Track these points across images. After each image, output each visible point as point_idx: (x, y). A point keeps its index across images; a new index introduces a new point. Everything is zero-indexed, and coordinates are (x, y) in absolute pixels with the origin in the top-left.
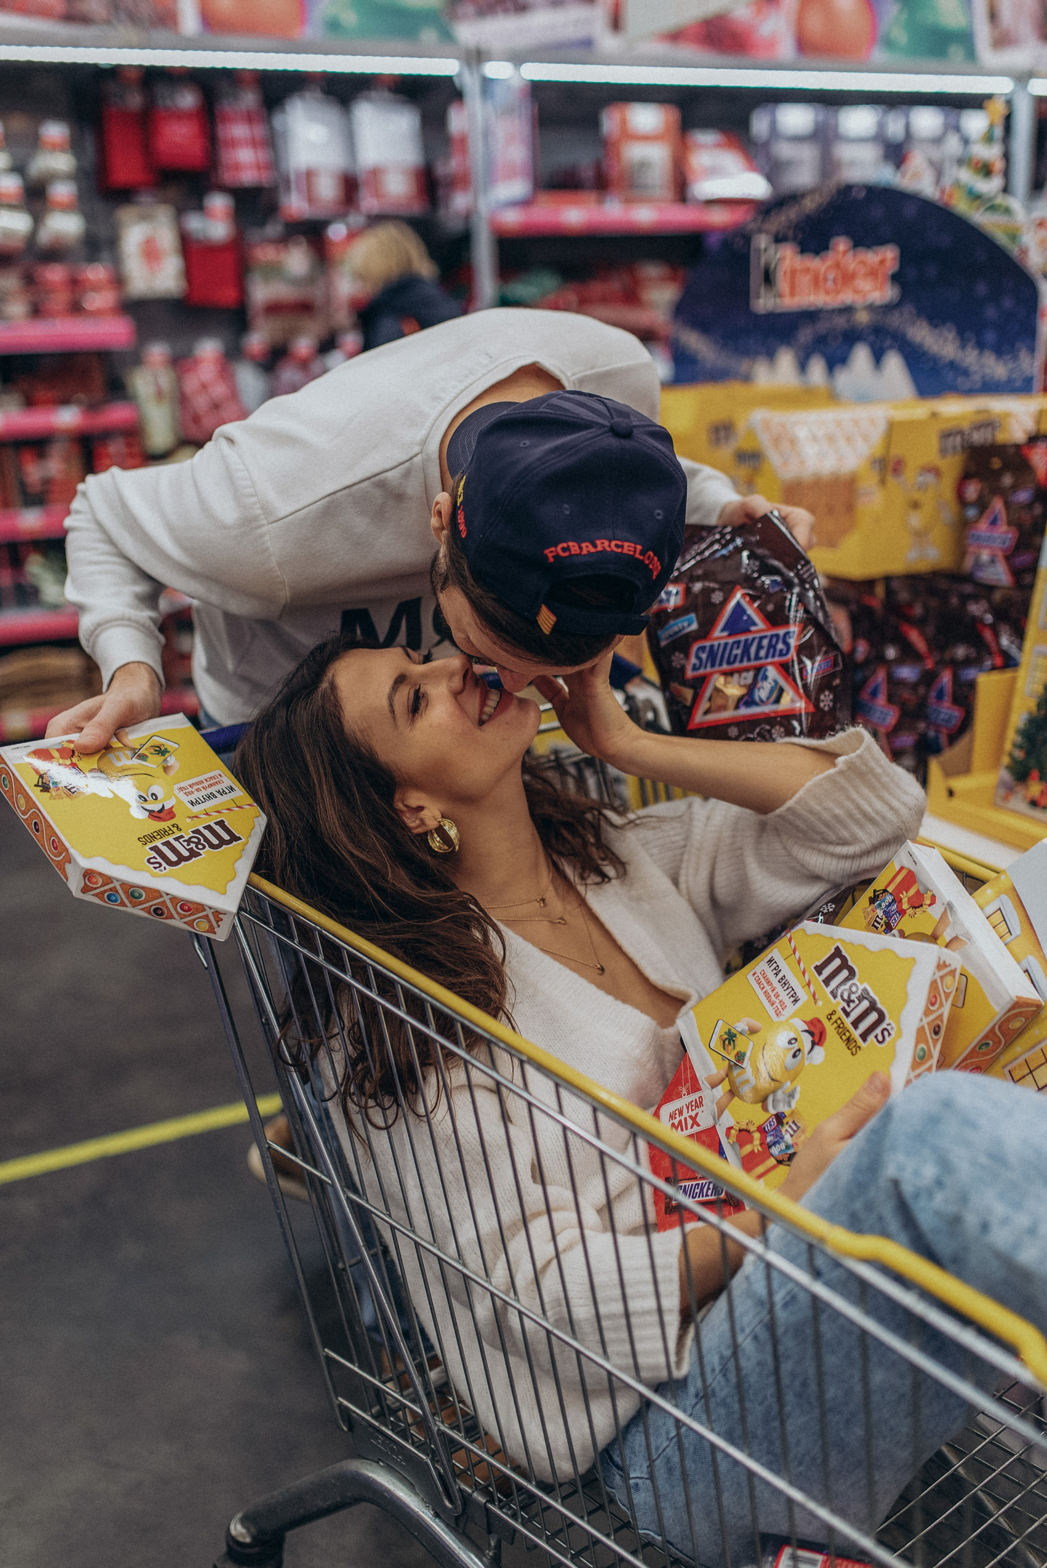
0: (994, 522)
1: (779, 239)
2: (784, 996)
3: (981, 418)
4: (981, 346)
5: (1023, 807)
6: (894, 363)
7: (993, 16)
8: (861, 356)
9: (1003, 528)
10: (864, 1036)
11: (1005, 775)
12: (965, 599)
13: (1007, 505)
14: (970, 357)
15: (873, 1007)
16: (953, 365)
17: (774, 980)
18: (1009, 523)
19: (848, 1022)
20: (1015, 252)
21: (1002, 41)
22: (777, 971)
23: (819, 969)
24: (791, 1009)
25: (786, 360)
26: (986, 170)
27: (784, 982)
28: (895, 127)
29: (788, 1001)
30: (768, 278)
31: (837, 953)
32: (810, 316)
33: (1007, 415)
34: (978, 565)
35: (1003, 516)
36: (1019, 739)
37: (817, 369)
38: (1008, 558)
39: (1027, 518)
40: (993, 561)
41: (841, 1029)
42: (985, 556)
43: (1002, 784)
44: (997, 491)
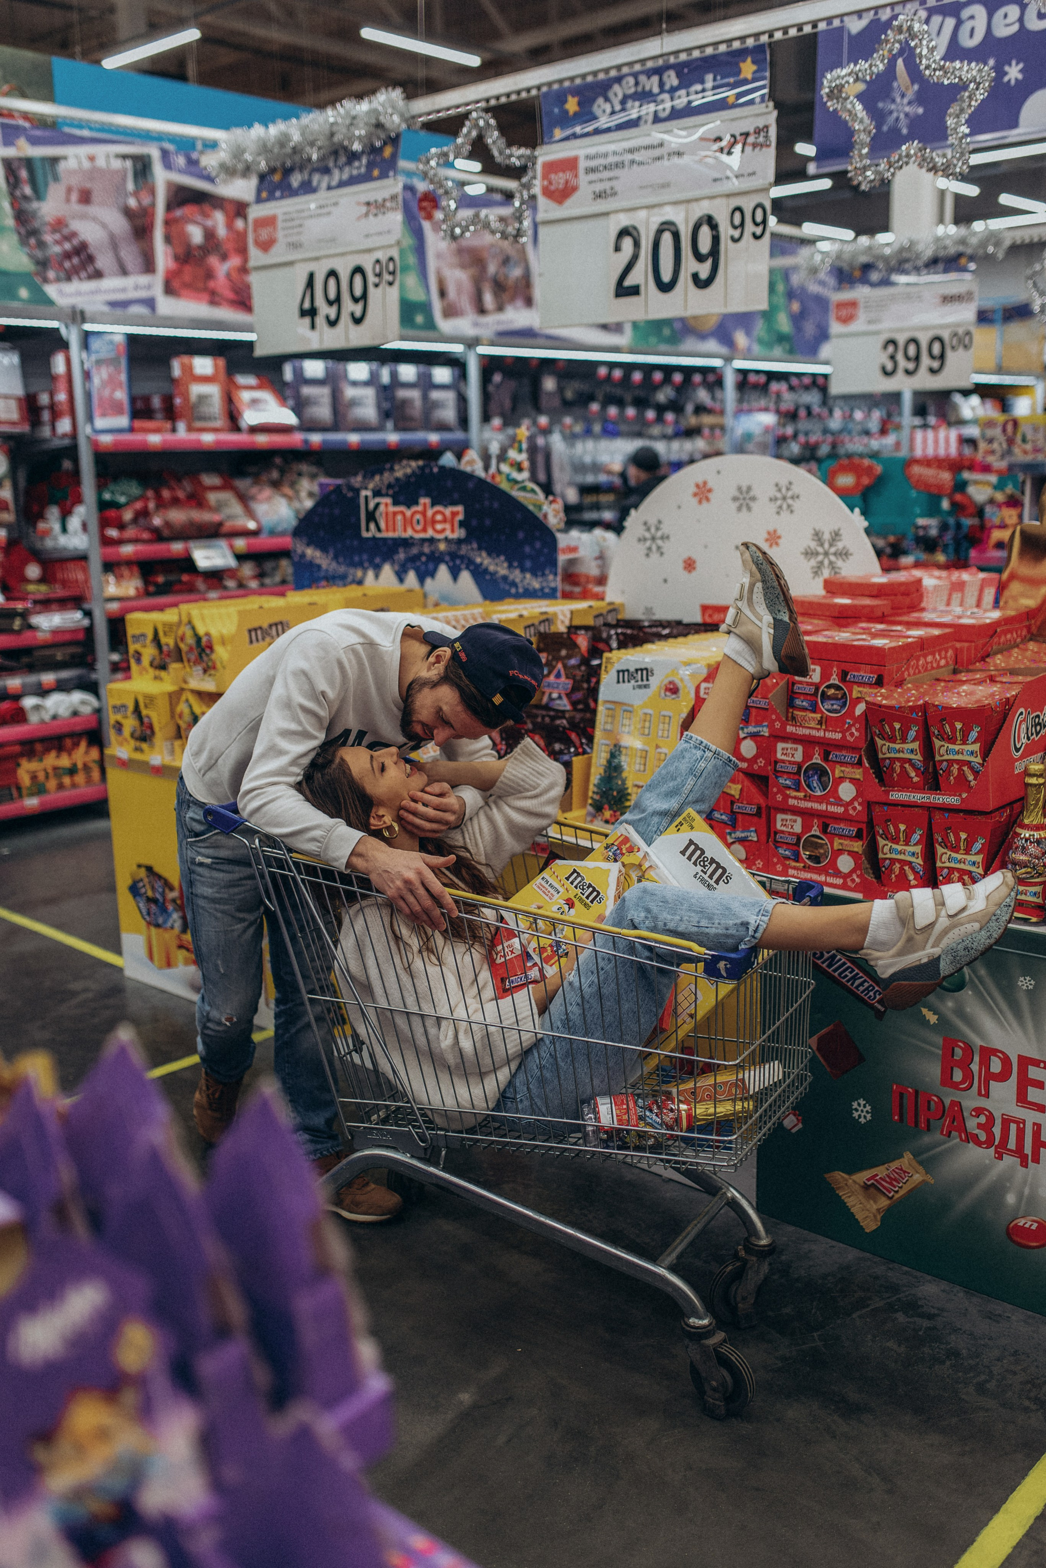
0: (558, 676)
1: (377, 493)
2: (552, 891)
3: (544, 617)
4: (523, 570)
5: (602, 823)
6: (465, 576)
7: (443, 293)
8: (443, 571)
9: (563, 679)
10: (592, 902)
11: (590, 809)
12: (553, 719)
13: (565, 666)
14: (516, 575)
15: (594, 890)
16: (505, 578)
17: (547, 886)
18: (567, 677)
19: (584, 897)
20: (540, 516)
21: (450, 312)
22: (547, 882)
23: (567, 879)
24: (556, 896)
25: (387, 571)
26: (519, 468)
27: (551, 886)
28: (385, 376)
29: (555, 893)
30: (371, 516)
31: (575, 871)
32: (406, 543)
33: (555, 614)
34: (551, 699)
35: (562, 672)
36: (595, 790)
37: (411, 577)
38: (568, 695)
39: (579, 674)
40: (560, 697)
41: (581, 900)
42: (555, 695)
43: (589, 814)
44: (558, 658)
